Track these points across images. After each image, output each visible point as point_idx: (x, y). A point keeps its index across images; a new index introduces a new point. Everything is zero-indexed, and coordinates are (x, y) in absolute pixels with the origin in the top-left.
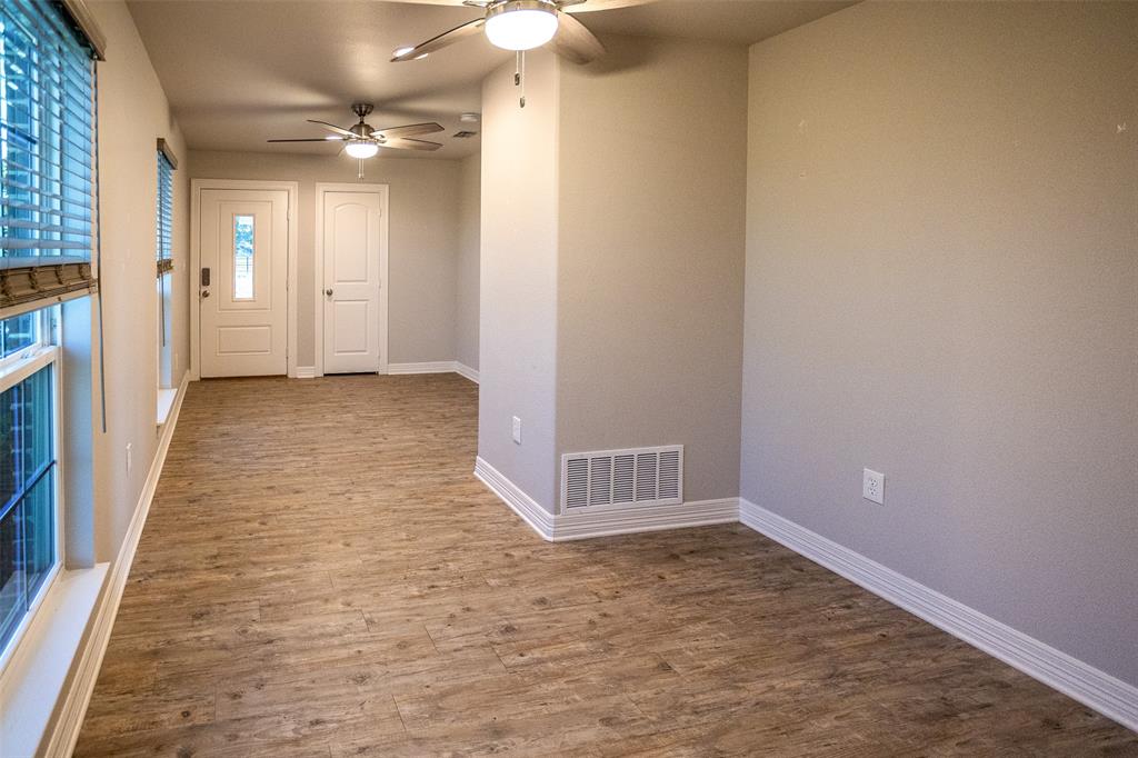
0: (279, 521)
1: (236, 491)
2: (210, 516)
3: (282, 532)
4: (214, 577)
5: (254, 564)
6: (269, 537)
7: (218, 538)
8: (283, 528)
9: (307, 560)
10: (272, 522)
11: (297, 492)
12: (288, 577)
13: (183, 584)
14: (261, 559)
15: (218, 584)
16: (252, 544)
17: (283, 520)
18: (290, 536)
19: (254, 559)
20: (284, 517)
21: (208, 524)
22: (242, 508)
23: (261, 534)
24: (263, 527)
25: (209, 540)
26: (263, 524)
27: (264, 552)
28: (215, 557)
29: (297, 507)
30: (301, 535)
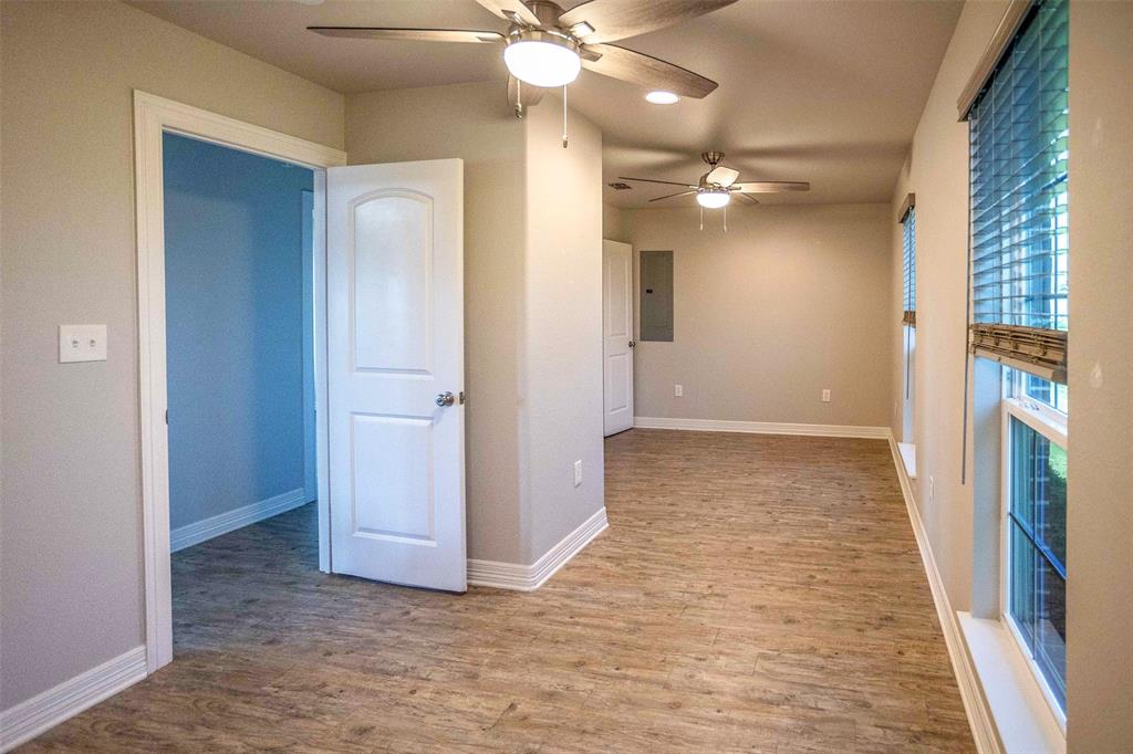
0: (797, 576)
1: (836, 626)
2: (864, 595)
3: (797, 566)
4: (858, 546)
5: (826, 548)
6: (810, 564)
7: (855, 571)
8: (794, 570)
9: (787, 544)
10: (803, 577)
11: (760, 608)
12: (805, 538)
13: (878, 545)
14: (820, 551)
15: (853, 541)
16: (826, 562)
17: (792, 577)
18: (791, 562)
19: (825, 551)
20: (788, 579)
21: (865, 586)
22: (830, 598)
23: (816, 567)
24: (813, 574)
25: (864, 571)
26: (812, 577)
27: (817, 555)
28: (856, 557)
29: (773, 588)
30: (783, 561)
